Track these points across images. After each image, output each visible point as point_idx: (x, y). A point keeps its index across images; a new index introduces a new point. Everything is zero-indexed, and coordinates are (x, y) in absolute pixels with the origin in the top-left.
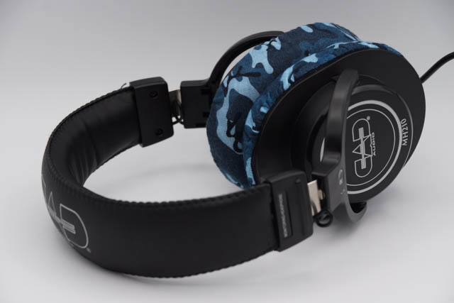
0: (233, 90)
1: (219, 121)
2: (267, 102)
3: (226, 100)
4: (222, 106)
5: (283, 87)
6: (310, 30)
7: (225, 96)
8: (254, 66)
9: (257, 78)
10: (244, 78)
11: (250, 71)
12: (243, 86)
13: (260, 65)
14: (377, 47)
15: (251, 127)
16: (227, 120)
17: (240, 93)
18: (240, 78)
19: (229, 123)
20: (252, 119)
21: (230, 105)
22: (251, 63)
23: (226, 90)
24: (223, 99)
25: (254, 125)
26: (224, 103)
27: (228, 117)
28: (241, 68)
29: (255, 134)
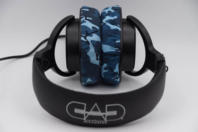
0: (92, 41)
1: (90, 56)
2: (118, 38)
3: (91, 46)
5: (119, 30)
7: (89, 44)
10: (93, 34)
11: (93, 31)
13: (93, 28)
15: (115, 51)
16: (95, 54)
17: (96, 40)
18: (90, 35)
19: (97, 54)
20: (113, 48)
21: (94, 47)
22: (89, 28)
23: (88, 42)
24: (89, 46)
25: (117, 49)
26: (90, 48)
27: (95, 52)
28: (86, 32)
29: (119, 52)
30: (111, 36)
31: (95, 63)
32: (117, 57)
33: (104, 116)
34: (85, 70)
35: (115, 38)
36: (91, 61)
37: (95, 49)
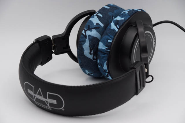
0: (89, 36)
1: (84, 49)
2: (111, 38)
3: (87, 40)
4: (85, 43)
5: (116, 31)
6: (108, 8)
7: (86, 38)
8: (95, 25)
9: (99, 29)
10: (93, 30)
11: (95, 27)
12: (94, 33)
13: (97, 24)
14: (140, 11)
15: (105, 49)
16: (89, 48)
17: (93, 36)
18: (91, 30)
19: (90, 49)
20: (104, 46)
21: (89, 42)
22: (93, 23)
23: (85, 36)
24: (85, 40)
25: (107, 48)
26: (86, 41)
27: (89, 46)
28: (89, 26)
29: (108, 51)
30: (107, 34)
31: (88, 57)
32: (106, 55)
33: (47, 102)
34: (81, 61)
35: (109, 37)
36: (85, 53)
37: (89, 43)
